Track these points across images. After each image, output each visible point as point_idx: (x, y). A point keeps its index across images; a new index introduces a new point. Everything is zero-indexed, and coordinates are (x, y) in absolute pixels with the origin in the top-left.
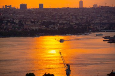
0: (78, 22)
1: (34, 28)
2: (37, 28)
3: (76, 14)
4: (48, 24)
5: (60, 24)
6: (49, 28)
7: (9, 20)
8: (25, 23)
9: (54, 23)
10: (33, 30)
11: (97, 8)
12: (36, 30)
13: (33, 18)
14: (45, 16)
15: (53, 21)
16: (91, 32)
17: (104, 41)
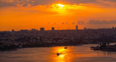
0: (75, 38)
2: (51, 42)
3: (74, 34)
4: (57, 39)
5: (64, 39)
6: (57, 42)
7: (34, 37)
8: (44, 39)
9: (61, 39)
10: (48, 43)
11: (87, 30)
12: (50, 43)
13: (48, 36)
14: (56, 35)
15: (60, 38)
16: (83, 44)
17: (91, 49)
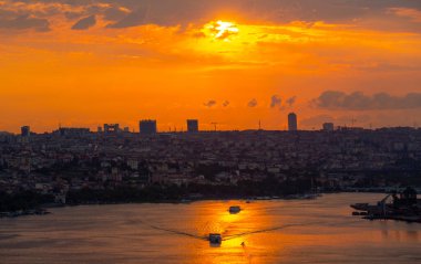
0: (286, 168)
1: (178, 182)
2: (185, 180)
3: (280, 147)
4: (211, 171)
5: (242, 171)
7: (115, 160)
8: (155, 168)
9: (226, 169)
10: (175, 185)
11: (333, 132)
12: (183, 185)
13: (173, 157)
14: (204, 151)
15: (224, 164)
16: (321, 191)
17: (354, 214)
